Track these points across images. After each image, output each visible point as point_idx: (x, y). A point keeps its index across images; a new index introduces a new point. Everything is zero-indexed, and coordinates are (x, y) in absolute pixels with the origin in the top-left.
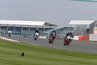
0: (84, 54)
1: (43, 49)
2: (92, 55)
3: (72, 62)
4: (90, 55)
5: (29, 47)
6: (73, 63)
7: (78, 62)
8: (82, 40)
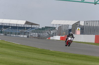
1: (24, 48)
2: (74, 56)
3: (54, 61)
5: (10, 46)
6: (55, 63)
7: (60, 62)
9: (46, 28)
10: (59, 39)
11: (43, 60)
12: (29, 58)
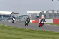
0: (36, 31)
1: (11, 28)
2: (41, 32)
3: (29, 36)
4: (40, 32)
7: (32, 36)
8: (35, 22)
9: (24, 15)
10: (32, 22)
11: (22, 35)
12: (14, 34)
